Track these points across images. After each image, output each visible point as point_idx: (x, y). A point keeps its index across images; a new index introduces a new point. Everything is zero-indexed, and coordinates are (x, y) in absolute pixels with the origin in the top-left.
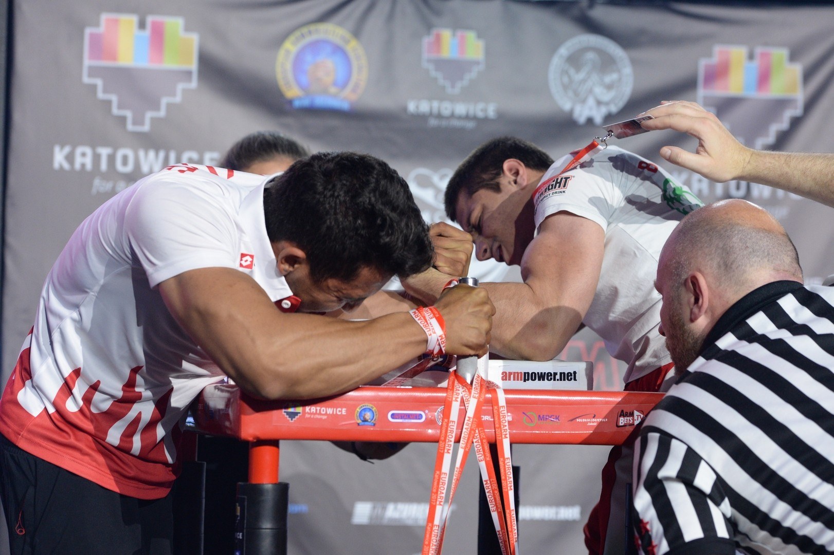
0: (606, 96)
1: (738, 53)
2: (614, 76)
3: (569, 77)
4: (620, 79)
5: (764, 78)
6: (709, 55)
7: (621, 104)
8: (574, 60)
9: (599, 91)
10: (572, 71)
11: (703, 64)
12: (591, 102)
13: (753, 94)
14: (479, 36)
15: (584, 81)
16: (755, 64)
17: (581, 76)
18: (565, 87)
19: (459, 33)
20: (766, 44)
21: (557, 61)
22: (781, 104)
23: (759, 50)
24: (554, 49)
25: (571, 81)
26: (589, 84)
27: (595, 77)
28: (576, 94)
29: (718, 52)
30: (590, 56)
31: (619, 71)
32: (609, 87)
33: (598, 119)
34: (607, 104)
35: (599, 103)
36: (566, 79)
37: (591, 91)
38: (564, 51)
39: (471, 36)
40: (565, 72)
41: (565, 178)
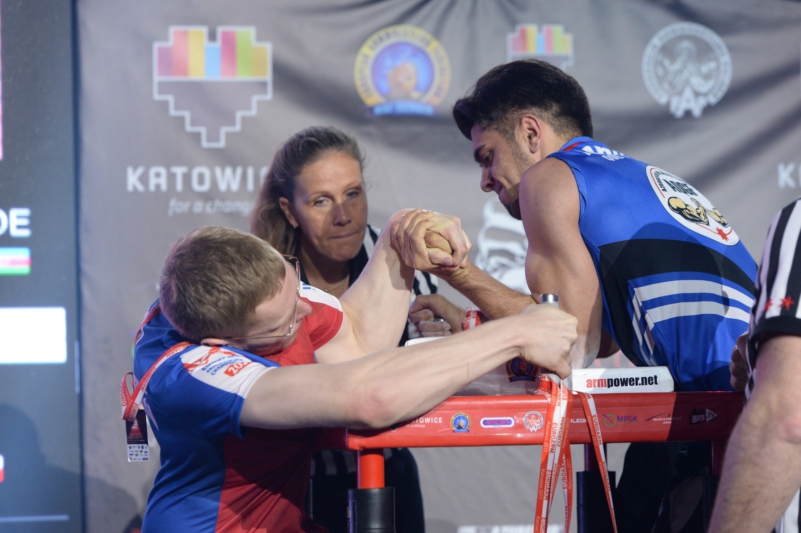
0: (704, 87)
4: (718, 68)
7: (721, 94)
8: (668, 51)
9: (695, 81)
10: (667, 62)
12: (688, 93)
15: (680, 72)
17: (676, 66)
18: (660, 80)
21: (650, 53)
25: (666, 72)
26: (686, 74)
27: (691, 67)
28: (672, 86)
30: (686, 44)
32: (706, 77)
33: (697, 111)
34: (705, 95)
35: (697, 94)
36: (660, 71)
38: (656, 41)
40: (659, 63)
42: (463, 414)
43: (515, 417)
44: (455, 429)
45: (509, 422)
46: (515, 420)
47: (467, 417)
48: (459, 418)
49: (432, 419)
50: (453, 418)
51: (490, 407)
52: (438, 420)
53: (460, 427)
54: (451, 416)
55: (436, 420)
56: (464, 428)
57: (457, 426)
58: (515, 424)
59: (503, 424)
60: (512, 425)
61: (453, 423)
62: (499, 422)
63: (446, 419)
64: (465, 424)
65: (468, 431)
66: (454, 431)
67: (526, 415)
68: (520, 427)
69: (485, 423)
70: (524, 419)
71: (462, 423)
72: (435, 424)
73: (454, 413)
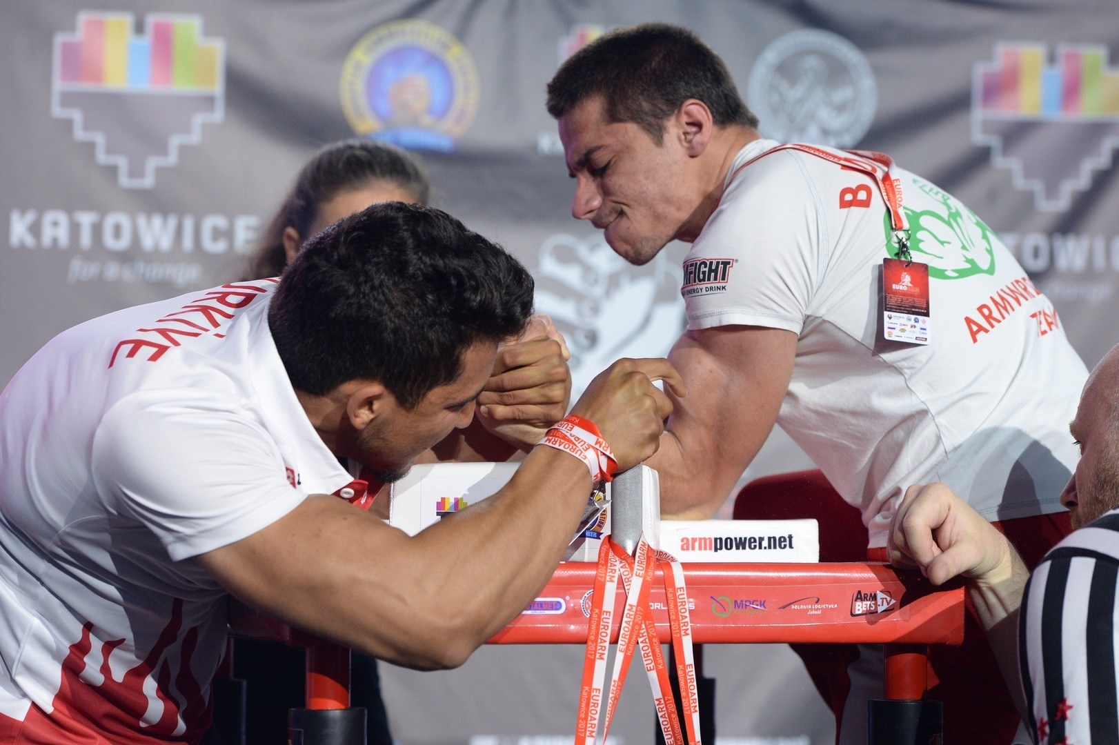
0: (836, 122)
1: (1031, 54)
2: (848, 92)
3: (781, 94)
4: (856, 97)
5: (1071, 91)
6: (989, 56)
7: (859, 132)
8: (786, 70)
9: (826, 116)
10: (784, 85)
11: (980, 72)
12: (813, 131)
13: (1057, 115)
15: (801, 101)
16: (1058, 72)
17: (797, 92)
18: (775, 110)
20: (1074, 40)
21: (762, 71)
22: (1096, 130)
23: (1063, 49)
24: (756, 52)
25: (783, 100)
26: (809, 105)
27: (819, 94)
28: (791, 119)
29: (1003, 53)
30: (812, 62)
31: (854, 84)
32: (840, 108)
34: (837, 133)
35: (825, 133)
36: (775, 98)
37: (812, 116)
38: (771, 56)
40: (774, 88)
41: (723, 263)
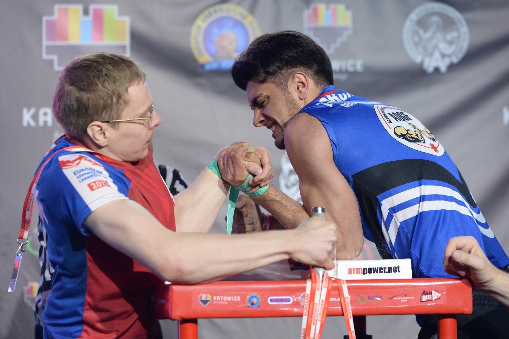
0: (448, 50)
2: (454, 34)
3: (419, 36)
4: (459, 37)
7: (460, 55)
8: (422, 23)
9: (443, 46)
10: (421, 32)
12: (437, 55)
14: (348, 8)
15: (431, 39)
17: (428, 35)
18: (416, 45)
19: (332, 6)
21: (409, 25)
24: (406, 15)
25: (421, 39)
26: (435, 41)
27: (439, 36)
28: (425, 49)
30: (435, 19)
31: (458, 30)
32: (450, 43)
33: (443, 68)
34: (449, 56)
35: (443, 56)
36: (416, 38)
37: (436, 47)
38: (414, 16)
39: (341, 8)
40: (416, 33)
42: (255, 294)
43: (293, 296)
44: (249, 305)
45: (288, 300)
46: (293, 299)
47: (259, 296)
48: (252, 297)
49: (233, 298)
50: (248, 297)
51: (275, 289)
52: (237, 298)
53: (253, 304)
54: (247, 296)
55: (236, 299)
56: (256, 304)
57: (251, 303)
58: (294, 301)
59: (285, 301)
60: (291, 302)
61: (248, 300)
62: (282, 300)
63: (243, 298)
64: (257, 301)
65: (259, 306)
66: (249, 307)
67: (302, 295)
68: (296, 304)
69: (271, 300)
70: (300, 298)
71: (255, 300)
72: (235, 301)
73: (248, 294)
